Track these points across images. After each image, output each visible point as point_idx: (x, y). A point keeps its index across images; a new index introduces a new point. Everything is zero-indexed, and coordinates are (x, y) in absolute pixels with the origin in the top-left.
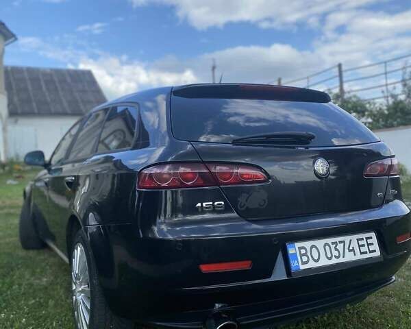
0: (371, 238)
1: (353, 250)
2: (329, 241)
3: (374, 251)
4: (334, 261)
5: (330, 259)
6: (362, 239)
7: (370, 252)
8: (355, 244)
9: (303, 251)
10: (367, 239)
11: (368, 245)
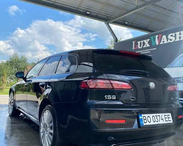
0: (169, 115)
1: (163, 119)
2: (154, 115)
3: (170, 121)
4: (156, 123)
5: (154, 122)
6: (166, 115)
7: (169, 121)
8: (163, 117)
9: (145, 118)
10: (168, 115)
11: (168, 118)
